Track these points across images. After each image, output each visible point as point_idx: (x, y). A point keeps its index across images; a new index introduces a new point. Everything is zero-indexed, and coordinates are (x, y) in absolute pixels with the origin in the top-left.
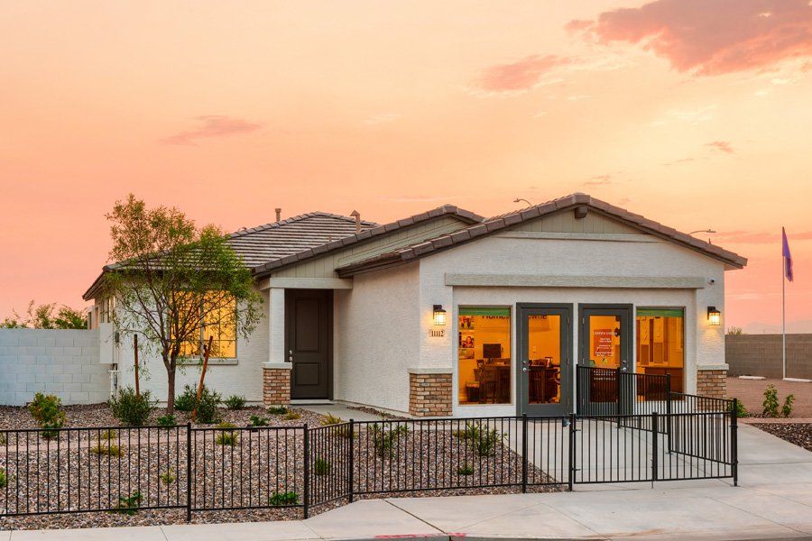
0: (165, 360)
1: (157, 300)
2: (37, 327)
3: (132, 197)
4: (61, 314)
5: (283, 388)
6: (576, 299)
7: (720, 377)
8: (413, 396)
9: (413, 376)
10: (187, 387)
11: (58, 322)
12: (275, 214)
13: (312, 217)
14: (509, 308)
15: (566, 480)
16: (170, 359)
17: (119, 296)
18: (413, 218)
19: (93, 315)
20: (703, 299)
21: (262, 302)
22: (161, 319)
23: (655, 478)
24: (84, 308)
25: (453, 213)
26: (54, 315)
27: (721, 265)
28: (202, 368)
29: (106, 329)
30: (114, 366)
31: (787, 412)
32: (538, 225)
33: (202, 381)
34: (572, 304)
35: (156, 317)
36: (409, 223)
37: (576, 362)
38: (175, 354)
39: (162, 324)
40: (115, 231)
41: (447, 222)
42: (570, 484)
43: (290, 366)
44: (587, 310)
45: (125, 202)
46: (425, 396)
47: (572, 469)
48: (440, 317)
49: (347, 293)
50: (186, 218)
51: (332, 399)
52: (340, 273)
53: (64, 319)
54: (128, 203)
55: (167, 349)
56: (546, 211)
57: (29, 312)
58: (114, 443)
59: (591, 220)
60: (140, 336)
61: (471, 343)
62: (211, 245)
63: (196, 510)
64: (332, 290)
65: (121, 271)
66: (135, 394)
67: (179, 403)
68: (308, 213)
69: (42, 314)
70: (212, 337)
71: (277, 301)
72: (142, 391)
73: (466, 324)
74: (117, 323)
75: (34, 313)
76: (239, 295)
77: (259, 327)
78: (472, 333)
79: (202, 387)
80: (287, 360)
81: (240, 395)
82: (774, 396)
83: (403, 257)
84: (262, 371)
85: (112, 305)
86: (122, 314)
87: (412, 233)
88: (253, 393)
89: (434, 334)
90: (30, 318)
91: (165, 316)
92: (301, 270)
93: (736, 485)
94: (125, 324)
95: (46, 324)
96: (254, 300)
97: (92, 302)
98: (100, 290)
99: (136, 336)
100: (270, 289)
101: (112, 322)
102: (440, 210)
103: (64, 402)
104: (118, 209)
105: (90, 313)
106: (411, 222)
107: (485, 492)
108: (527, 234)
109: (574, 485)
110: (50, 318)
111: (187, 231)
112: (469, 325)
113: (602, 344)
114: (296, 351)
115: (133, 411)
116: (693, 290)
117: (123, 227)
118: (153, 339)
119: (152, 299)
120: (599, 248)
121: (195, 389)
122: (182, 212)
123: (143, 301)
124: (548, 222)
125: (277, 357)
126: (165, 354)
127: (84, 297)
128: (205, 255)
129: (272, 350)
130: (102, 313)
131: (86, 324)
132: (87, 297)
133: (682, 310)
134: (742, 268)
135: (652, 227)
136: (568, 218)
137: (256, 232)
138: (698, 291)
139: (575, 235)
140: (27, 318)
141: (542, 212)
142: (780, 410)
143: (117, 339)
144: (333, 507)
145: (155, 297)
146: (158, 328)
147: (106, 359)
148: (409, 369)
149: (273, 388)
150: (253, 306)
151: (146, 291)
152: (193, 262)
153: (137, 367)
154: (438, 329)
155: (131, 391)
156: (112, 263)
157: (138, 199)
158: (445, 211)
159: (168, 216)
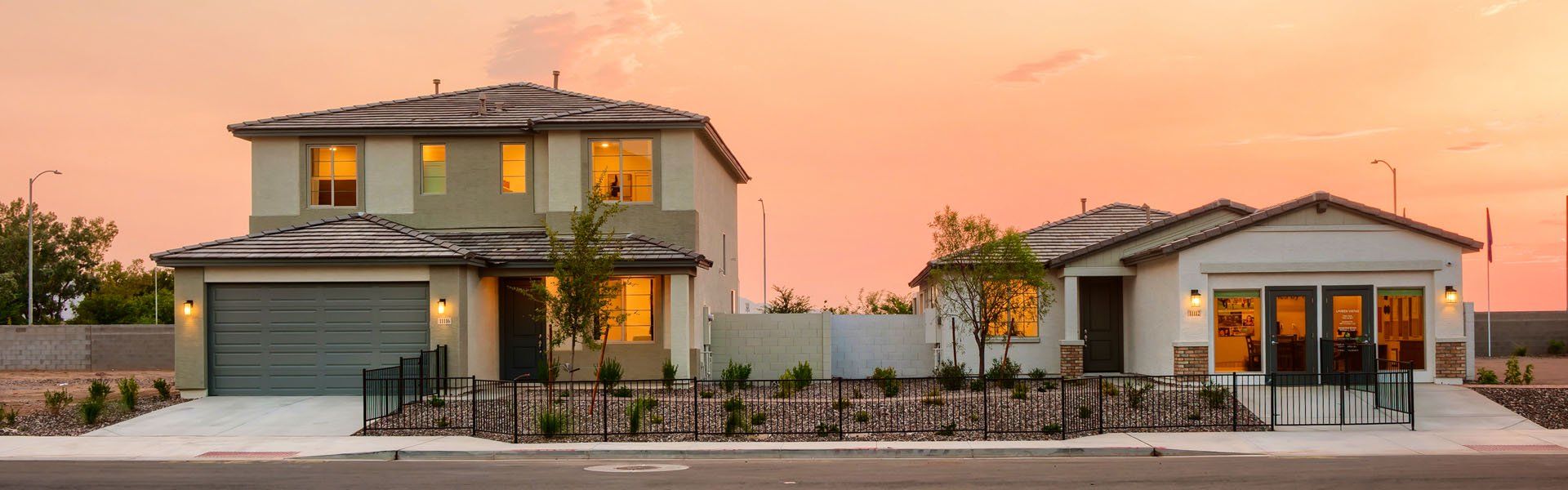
0: (977, 338)
1: (969, 290)
2: (867, 314)
3: (948, 208)
4: (888, 301)
5: (1076, 362)
6: (1319, 282)
7: (1458, 348)
8: (1176, 365)
9: (1176, 348)
10: (995, 360)
11: (886, 308)
12: (1081, 203)
13: (1110, 208)
14: (1259, 291)
15: (1269, 422)
16: (980, 339)
17: (940, 288)
18: (1190, 211)
19: (918, 300)
20: (1441, 279)
21: (1053, 289)
22: (973, 305)
23: (1343, 423)
24: (909, 294)
25: (1227, 206)
26: (881, 301)
27: (1460, 249)
28: (1006, 345)
29: (930, 314)
30: (937, 345)
31: (1528, 380)
32: (1283, 220)
33: (1006, 354)
34: (1315, 287)
35: (968, 303)
36: (1185, 216)
37: (1320, 335)
38: (984, 333)
39: (974, 308)
40: (935, 236)
41: (1223, 214)
42: (1272, 425)
43: (1082, 343)
44: (1329, 291)
45: (943, 213)
46: (1184, 365)
47: (1274, 415)
48: (1196, 300)
49: (1132, 279)
50: (991, 223)
51: (1122, 372)
52: (1125, 262)
53: (891, 305)
54: (944, 213)
55: (977, 330)
56: (1288, 208)
57: (860, 299)
58: (938, 397)
59: (1331, 214)
60: (956, 318)
61: (1251, 321)
62: (1012, 242)
63: (990, 432)
64: (1121, 277)
65: (941, 266)
66: (953, 365)
67: (991, 376)
68: (1107, 204)
69: (871, 301)
70: (1013, 319)
71: (1071, 288)
72: (960, 362)
73: (1246, 304)
74: (939, 309)
75: (864, 300)
76: (1035, 284)
77: (1053, 309)
78: (1251, 313)
79: (1007, 360)
80: (1082, 337)
81: (1041, 368)
82: (1516, 366)
83: (1164, 251)
84: (1059, 347)
85: (935, 294)
86: (943, 302)
87: (1191, 224)
88: (1052, 366)
89: (1191, 313)
90: (861, 305)
91: (976, 303)
92: (1091, 261)
93: (1413, 429)
94: (945, 310)
95: (875, 310)
96: (1046, 288)
97: (917, 288)
98: (924, 280)
99: (953, 319)
100: (1064, 278)
101: (935, 308)
102: (1215, 203)
103: (899, 376)
104: (938, 219)
105: (915, 299)
106: (1189, 216)
107: (1204, 431)
108: (1273, 228)
109: (1275, 427)
110: (879, 305)
111: (991, 233)
112: (1249, 305)
113: (1344, 320)
114: (1090, 330)
115: (952, 378)
116: (1431, 272)
117: (941, 232)
118: (966, 321)
119: (965, 289)
120: (1340, 237)
121: (1001, 362)
122: (988, 218)
123: (958, 291)
124: (1293, 218)
125: (1072, 336)
126: (976, 333)
127: (909, 284)
128: (1006, 252)
129: (1067, 329)
130: (927, 301)
131: (911, 309)
132: (912, 284)
133: (1422, 289)
134: (1479, 251)
135: (1389, 218)
136: (1311, 213)
137: (1058, 225)
138: (1436, 272)
139: (1316, 228)
140: (858, 304)
141: (1285, 209)
142: (1521, 378)
143: (939, 323)
144: (1086, 435)
145: (968, 287)
146: (970, 312)
147: (931, 339)
148: (1173, 343)
149: (1068, 362)
150: (1046, 293)
151: (961, 284)
152: (997, 256)
153: (954, 344)
154: (1195, 310)
155: (951, 363)
156: (934, 259)
157: (952, 209)
158: (1219, 204)
159: (977, 221)
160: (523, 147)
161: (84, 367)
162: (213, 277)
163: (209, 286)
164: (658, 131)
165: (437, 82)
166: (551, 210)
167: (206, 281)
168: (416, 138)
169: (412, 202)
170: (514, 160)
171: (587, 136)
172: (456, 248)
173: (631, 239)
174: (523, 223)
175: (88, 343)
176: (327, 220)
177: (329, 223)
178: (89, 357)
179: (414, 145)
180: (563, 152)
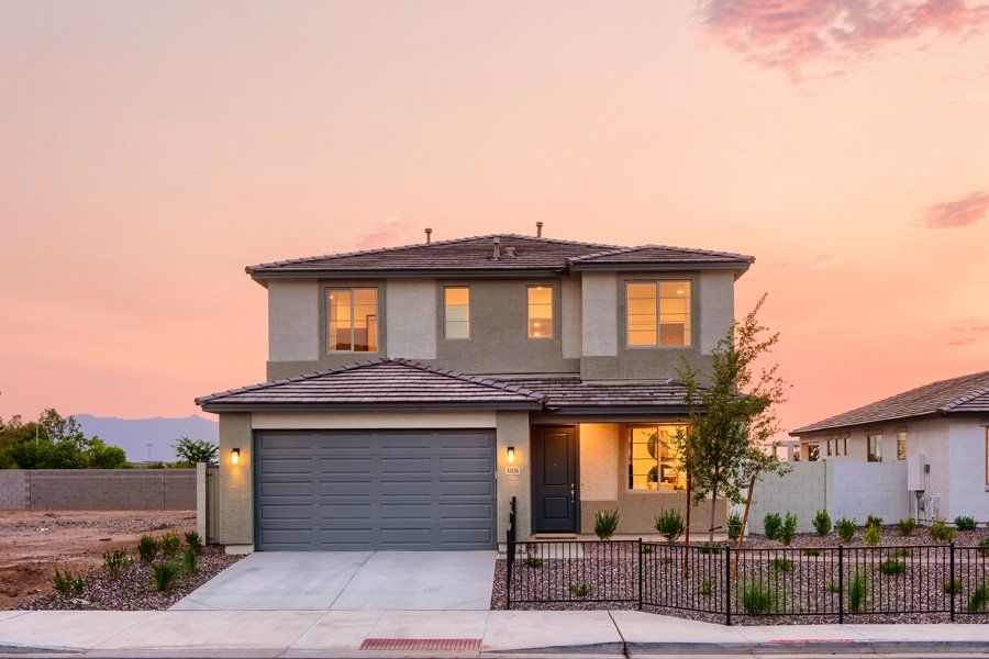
29: (915, 461)
30: (920, 492)
143: (927, 470)
160: (549, 291)
161: (23, 507)
162: (261, 423)
163: (255, 431)
164: (697, 272)
165: (428, 232)
166: (584, 354)
167: (253, 427)
168: (439, 280)
169: (434, 346)
170: (540, 302)
171: (623, 278)
172: (527, 391)
173: (672, 384)
174: (553, 369)
175: (28, 485)
176: (362, 364)
177: (364, 367)
178: (28, 498)
179: (437, 289)
180: (597, 294)
